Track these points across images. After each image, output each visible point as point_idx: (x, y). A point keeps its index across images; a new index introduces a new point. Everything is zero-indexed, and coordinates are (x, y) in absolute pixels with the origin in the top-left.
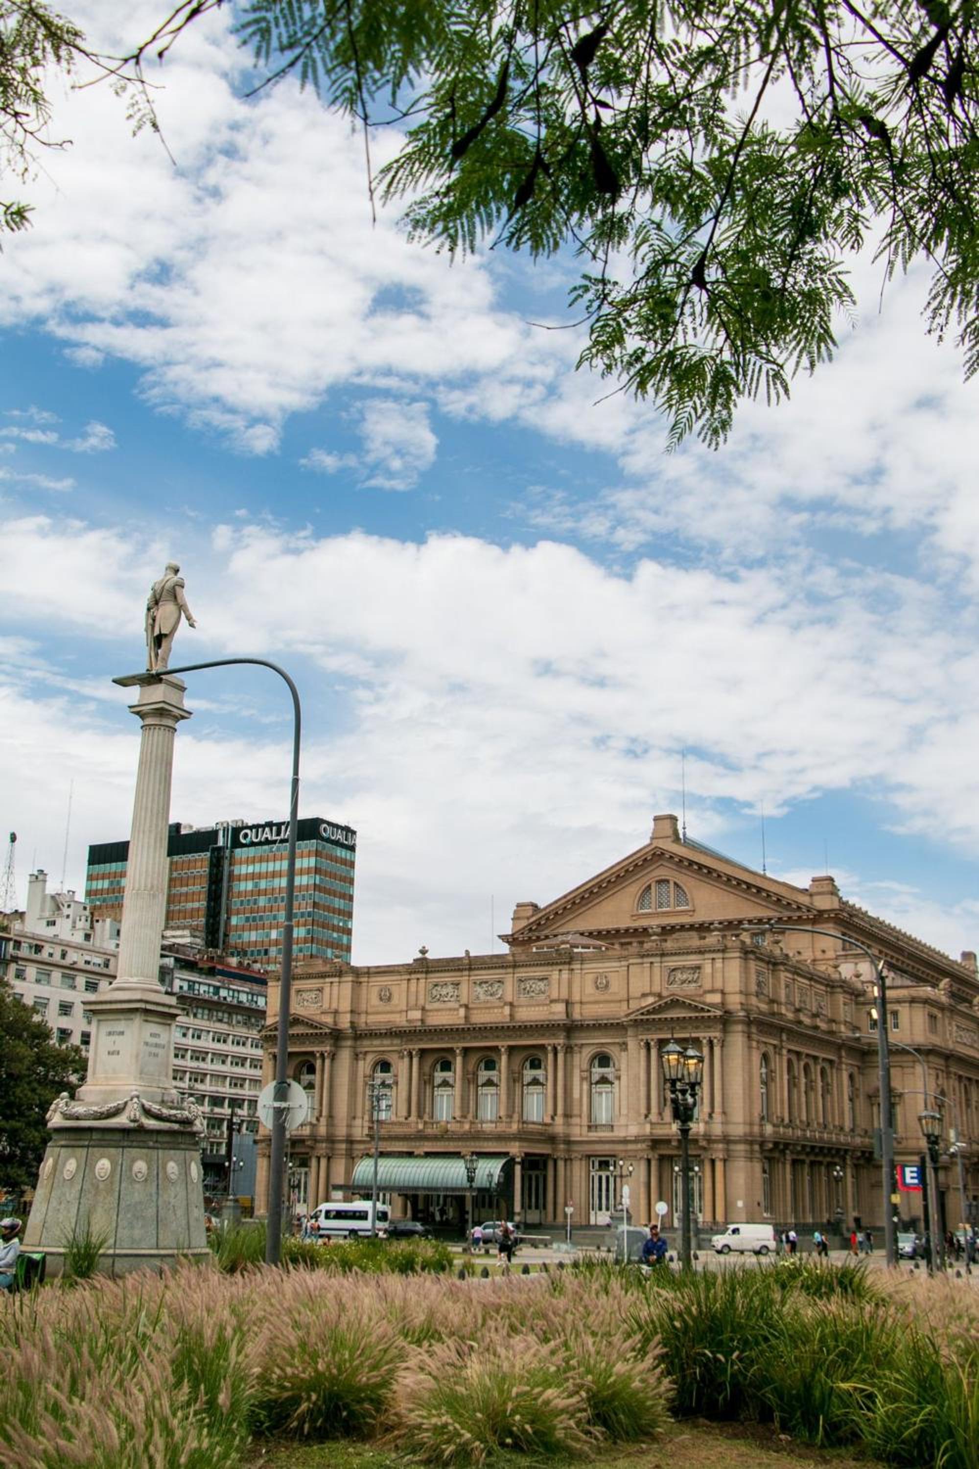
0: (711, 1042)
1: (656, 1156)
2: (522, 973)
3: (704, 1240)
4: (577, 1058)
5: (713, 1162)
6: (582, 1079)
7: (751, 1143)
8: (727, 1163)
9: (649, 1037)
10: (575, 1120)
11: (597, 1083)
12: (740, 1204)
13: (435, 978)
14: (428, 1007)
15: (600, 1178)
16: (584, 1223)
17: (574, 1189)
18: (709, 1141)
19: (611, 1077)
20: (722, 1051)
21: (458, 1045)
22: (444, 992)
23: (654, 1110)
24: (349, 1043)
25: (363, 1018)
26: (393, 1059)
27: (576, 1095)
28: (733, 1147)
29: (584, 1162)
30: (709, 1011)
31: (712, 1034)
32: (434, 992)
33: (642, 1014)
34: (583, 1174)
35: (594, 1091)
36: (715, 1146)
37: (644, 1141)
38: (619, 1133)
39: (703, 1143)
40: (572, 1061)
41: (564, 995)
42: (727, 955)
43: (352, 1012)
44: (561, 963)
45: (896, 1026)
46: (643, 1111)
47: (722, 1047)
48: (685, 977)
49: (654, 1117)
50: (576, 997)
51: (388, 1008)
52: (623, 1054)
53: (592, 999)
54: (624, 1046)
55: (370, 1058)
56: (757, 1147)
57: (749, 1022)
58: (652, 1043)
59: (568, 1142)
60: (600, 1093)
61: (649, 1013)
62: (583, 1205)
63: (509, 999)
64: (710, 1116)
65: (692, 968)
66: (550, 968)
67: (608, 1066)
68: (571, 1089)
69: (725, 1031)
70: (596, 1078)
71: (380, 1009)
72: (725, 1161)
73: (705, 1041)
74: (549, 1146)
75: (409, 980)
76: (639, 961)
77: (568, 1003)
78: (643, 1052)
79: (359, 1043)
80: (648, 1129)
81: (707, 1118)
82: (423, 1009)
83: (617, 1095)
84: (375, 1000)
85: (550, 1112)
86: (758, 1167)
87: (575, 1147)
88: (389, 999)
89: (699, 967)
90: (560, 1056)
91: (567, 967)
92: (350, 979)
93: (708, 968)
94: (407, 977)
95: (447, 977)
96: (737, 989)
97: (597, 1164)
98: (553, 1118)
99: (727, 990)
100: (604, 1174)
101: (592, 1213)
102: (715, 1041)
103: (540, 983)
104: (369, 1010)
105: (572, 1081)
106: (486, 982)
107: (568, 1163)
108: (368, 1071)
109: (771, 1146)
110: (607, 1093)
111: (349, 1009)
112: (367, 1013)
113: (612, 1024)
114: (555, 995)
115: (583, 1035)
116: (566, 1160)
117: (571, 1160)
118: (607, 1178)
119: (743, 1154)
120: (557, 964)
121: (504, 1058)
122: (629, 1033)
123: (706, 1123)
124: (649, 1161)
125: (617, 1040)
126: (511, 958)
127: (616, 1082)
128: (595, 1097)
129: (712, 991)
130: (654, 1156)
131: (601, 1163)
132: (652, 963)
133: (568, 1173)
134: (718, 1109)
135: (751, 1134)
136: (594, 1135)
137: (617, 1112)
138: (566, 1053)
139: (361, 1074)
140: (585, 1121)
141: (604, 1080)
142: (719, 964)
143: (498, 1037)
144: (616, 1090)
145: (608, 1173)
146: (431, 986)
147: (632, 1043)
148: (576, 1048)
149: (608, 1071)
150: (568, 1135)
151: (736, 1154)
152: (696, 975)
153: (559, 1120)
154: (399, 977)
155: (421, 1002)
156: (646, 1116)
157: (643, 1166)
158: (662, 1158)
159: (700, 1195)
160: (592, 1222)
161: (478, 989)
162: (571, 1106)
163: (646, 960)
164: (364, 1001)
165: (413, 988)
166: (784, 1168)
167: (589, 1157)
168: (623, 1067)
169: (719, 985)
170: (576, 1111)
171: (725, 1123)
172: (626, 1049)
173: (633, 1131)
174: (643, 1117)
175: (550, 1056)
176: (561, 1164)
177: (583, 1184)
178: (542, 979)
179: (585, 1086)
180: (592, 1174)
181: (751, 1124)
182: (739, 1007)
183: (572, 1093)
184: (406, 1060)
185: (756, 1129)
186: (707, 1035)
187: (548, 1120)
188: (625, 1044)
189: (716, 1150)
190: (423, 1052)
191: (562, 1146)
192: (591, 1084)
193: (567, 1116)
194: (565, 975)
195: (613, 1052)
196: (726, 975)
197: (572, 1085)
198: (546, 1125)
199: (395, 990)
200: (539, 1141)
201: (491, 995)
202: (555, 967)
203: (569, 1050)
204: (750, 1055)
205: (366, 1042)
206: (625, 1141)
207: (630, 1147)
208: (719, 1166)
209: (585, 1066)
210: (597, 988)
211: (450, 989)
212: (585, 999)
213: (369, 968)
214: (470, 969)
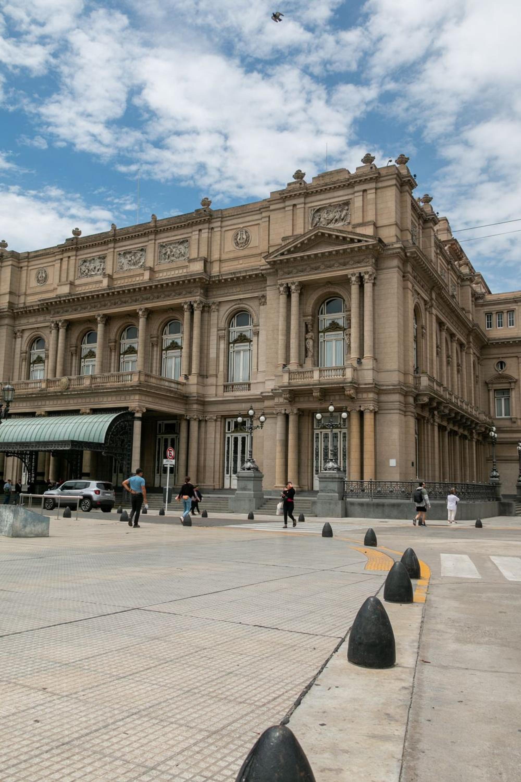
0: (361, 279)
1: (295, 411)
2: (164, 238)
3: (352, 504)
4: (214, 317)
5: (361, 414)
6: (219, 338)
7: (406, 395)
8: (377, 416)
9: (290, 281)
10: (211, 380)
11: (235, 342)
12: (393, 462)
13: (85, 254)
14: (77, 282)
15: (236, 439)
16: (217, 487)
17: (208, 452)
18: (358, 390)
19: (248, 334)
20: (373, 290)
21: (98, 313)
22: (92, 267)
23: (294, 359)
24: (6, 321)
25: (22, 300)
26: (44, 334)
27: (213, 354)
28: (384, 398)
29: (219, 423)
30: (359, 241)
31: (362, 270)
32: (83, 268)
33: (282, 254)
34: (218, 436)
35: (231, 350)
36: (365, 396)
37: (280, 395)
38: (256, 391)
39: (351, 392)
40: (209, 321)
41: (204, 253)
42: (380, 185)
43: (11, 293)
44: (200, 223)
45: (512, 323)
46: (281, 361)
47: (374, 284)
48: (331, 216)
49: (293, 367)
50: (216, 256)
51: (44, 288)
52: (262, 307)
53: (232, 255)
54: (262, 300)
55: (27, 335)
56: (411, 400)
57: (405, 260)
58: (293, 287)
59: (203, 403)
60: (239, 352)
61: (289, 252)
62: (217, 468)
63: (150, 264)
64: (359, 361)
65: (340, 205)
66: (189, 230)
67: (248, 325)
68: (208, 350)
69: (377, 267)
70: (234, 336)
71: (38, 290)
72: (375, 413)
73: (353, 279)
74: (181, 406)
75: (62, 259)
76: (281, 205)
77: (206, 261)
78: (283, 298)
79: (17, 322)
80: (285, 379)
81: (355, 364)
82: (72, 284)
83: (255, 352)
84: (33, 283)
85: (184, 372)
86: (412, 422)
87: (211, 408)
88: (45, 279)
89: (347, 203)
90: (197, 314)
91: (206, 225)
92: (10, 263)
93: (358, 202)
94: (61, 257)
95: (95, 252)
96: (393, 220)
97: (232, 426)
98: (186, 377)
99: (380, 224)
100: (240, 435)
101: (227, 476)
102: (366, 277)
103: (181, 246)
104: (29, 292)
105: (208, 341)
106: (130, 253)
107: (203, 424)
108: (25, 348)
109: (426, 399)
110: (244, 351)
111: (8, 290)
112: (25, 294)
113: (250, 276)
114: (194, 255)
115: (222, 292)
116: (200, 421)
117: (206, 421)
118: (244, 439)
119: (397, 405)
120: (197, 224)
121: (142, 322)
122: (268, 283)
123: (355, 369)
124: (287, 416)
125: (256, 295)
126: (152, 224)
127: (255, 339)
128: (232, 356)
129: (363, 224)
130: (292, 411)
131: (236, 424)
132: (294, 205)
133: (203, 436)
134: (367, 353)
135: (405, 384)
136: (230, 395)
137: (254, 368)
138: (203, 312)
139: (18, 351)
140: (221, 381)
141: (242, 339)
142: (371, 196)
143: (136, 301)
144: (254, 348)
145: (244, 434)
146: (81, 262)
147: (270, 294)
148: (213, 307)
149: (247, 330)
150: (204, 396)
151: (390, 406)
152: (344, 212)
153: (193, 379)
154: (53, 259)
155: (71, 278)
156: (285, 366)
157: (280, 422)
158: (301, 414)
159: (344, 455)
160: (227, 486)
161: (123, 260)
162: (207, 366)
163: (288, 203)
164: (23, 284)
165: (65, 266)
166: (433, 430)
167: (224, 417)
168: (262, 321)
169: (371, 217)
170: (212, 371)
171: (376, 370)
172: (264, 303)
173: (270, 386)
174: (280, 368)
175: (187, 315)
176: (194, 426)
177: (218, 446)
178: (182, 243)
179: (223, 346)
180: (227, 435)
181: (405, 374)
182: (394, 240)
183: (208, 354)
184: (54, 332)
185: (411, 380)
186: (356, 271)
187: (182, 380)
188: (264, 296)
189: (365, 401)
190: (69, 325)
191: (195, 406)
192: (229, 343)
193: (203, 375)
194: (205, 234)
195: (252, 306)
196: (380, 206)
197: (208, 345)
198: (178, 383)
199: (50, 271)
200: (165, 398)
201: (134, 264)
202: (194, 228)
203: (206, 309)
204: (405, 297)
205: (23, 321)
206: (262, 398)
207: (267, 403)
208: (369, 418)
209: (223, 324)
210: (237, 244)
211: (97, 263)
212: (224, 257)
213: (28, 253)
214: (115, 241)
